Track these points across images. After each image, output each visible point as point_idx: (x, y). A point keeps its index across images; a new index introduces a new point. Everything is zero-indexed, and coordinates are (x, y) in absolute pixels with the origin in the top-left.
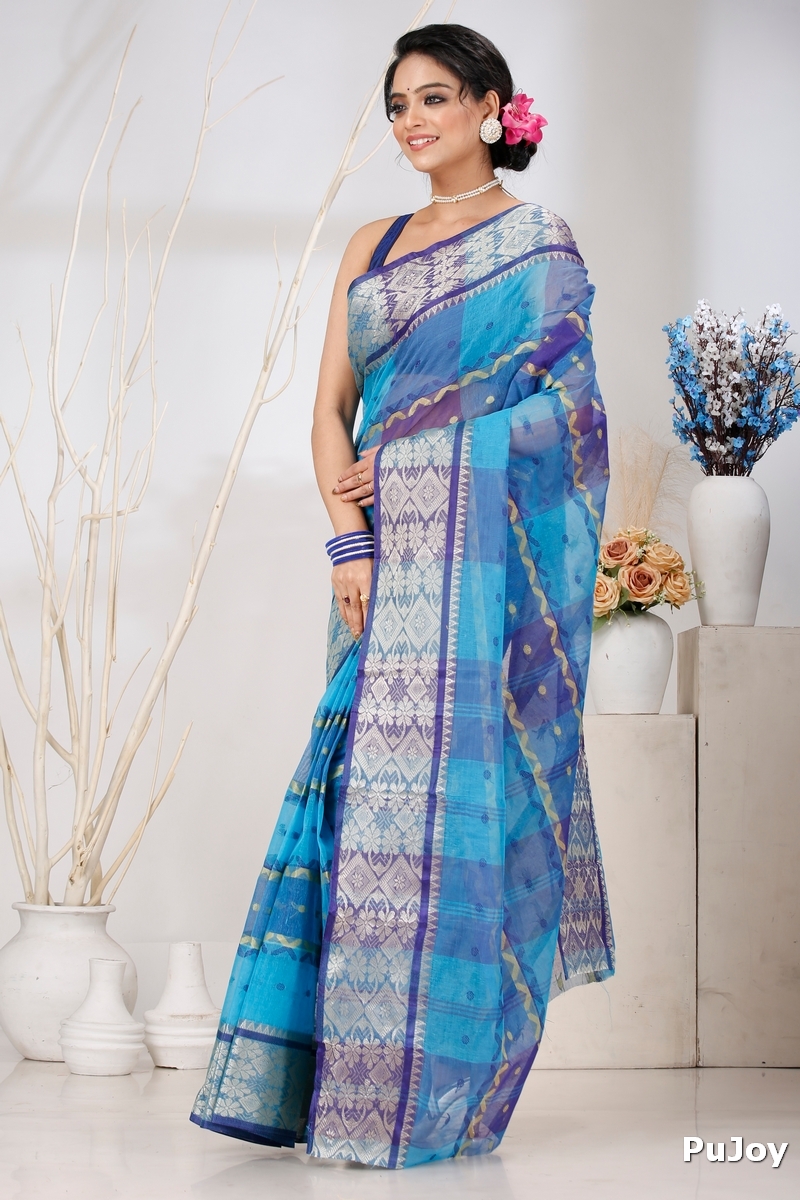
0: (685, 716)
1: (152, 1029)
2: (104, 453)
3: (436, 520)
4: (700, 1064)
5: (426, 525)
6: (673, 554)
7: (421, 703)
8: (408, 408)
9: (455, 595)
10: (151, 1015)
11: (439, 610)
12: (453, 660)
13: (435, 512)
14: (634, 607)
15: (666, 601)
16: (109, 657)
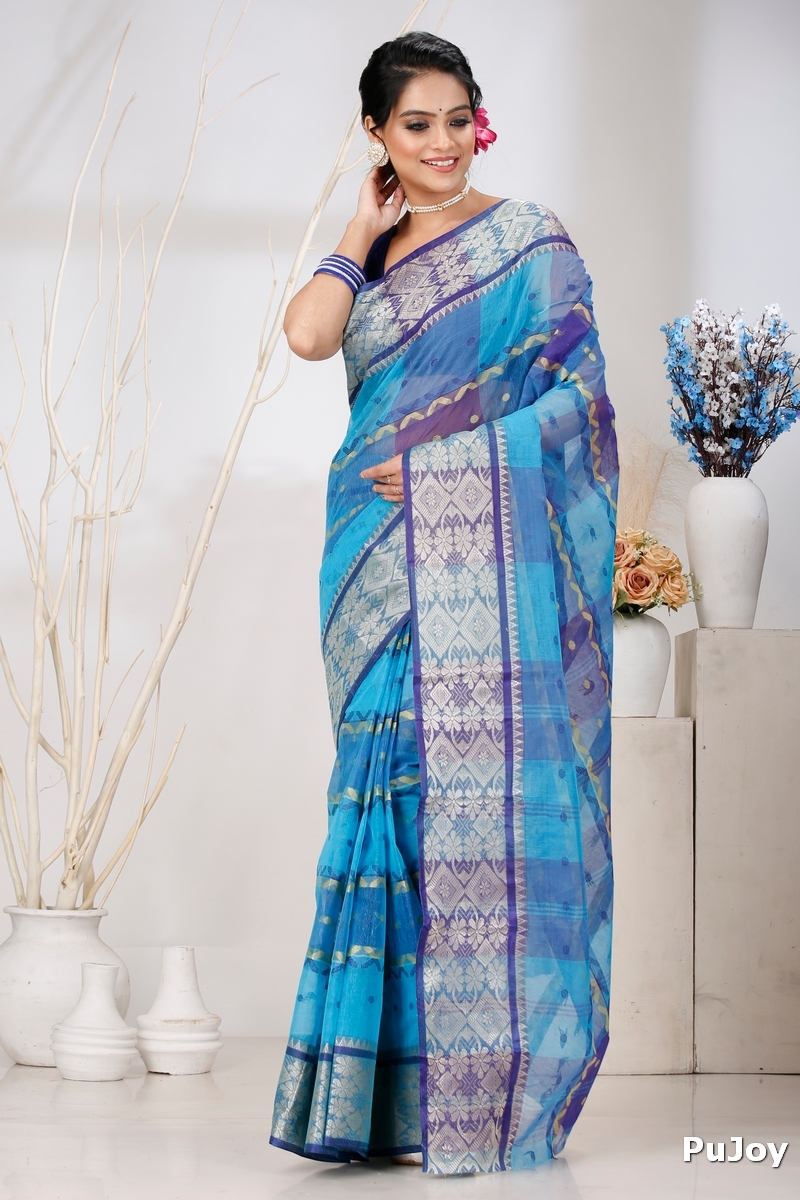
0: (682, 719)
1: (144, 1034)
2: (98, 453)
3: (483, 523)
4: (697, 1070)
5: (473, 528)
6: (670, 556)
7: (487, 706)
8: (427, 407)
9: (512, 596)
10: (143, 1020)
11: (497, 612)
12: (517, 662)
13: (481, 514)
14: (631, 610)
15: (664, 604)
16: (102, 659)
